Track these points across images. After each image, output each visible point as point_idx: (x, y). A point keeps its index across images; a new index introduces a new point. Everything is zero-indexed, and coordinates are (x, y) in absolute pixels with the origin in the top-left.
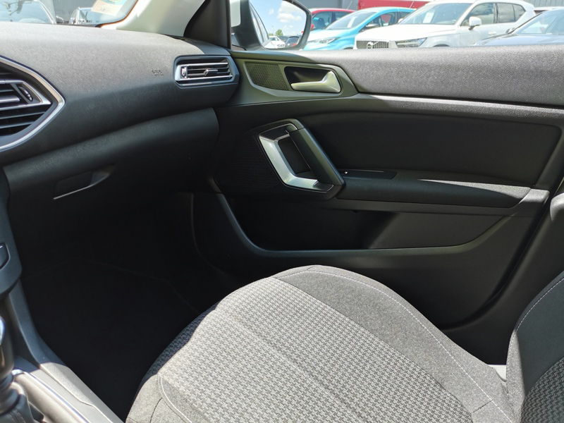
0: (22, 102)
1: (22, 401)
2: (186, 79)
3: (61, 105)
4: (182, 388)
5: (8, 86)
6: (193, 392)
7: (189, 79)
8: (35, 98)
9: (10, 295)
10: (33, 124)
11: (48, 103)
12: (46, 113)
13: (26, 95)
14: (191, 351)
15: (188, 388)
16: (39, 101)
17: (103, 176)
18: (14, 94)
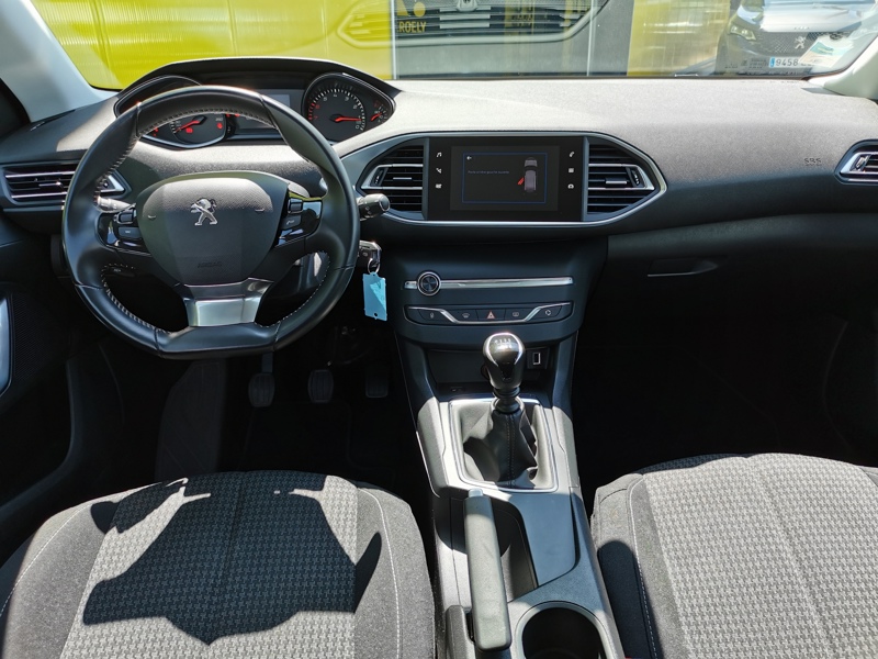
0: (629, 185)
1: (519, 413)
2: (859, 172)
3: (662, 192)
4: (654, 498)
5: (623, 169)
6: (661, 508)
7: (864, 173)
8: (642, 182)
9: (561, 344)
10: (630, 206)
11: (653, 188)
12: (646, 198)
13: (634, 179)
14: (686, 475)
15: (659, 502)
16: (644, 186)
17: (711, 266)
18: (626, 177)
